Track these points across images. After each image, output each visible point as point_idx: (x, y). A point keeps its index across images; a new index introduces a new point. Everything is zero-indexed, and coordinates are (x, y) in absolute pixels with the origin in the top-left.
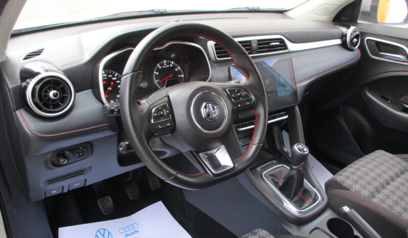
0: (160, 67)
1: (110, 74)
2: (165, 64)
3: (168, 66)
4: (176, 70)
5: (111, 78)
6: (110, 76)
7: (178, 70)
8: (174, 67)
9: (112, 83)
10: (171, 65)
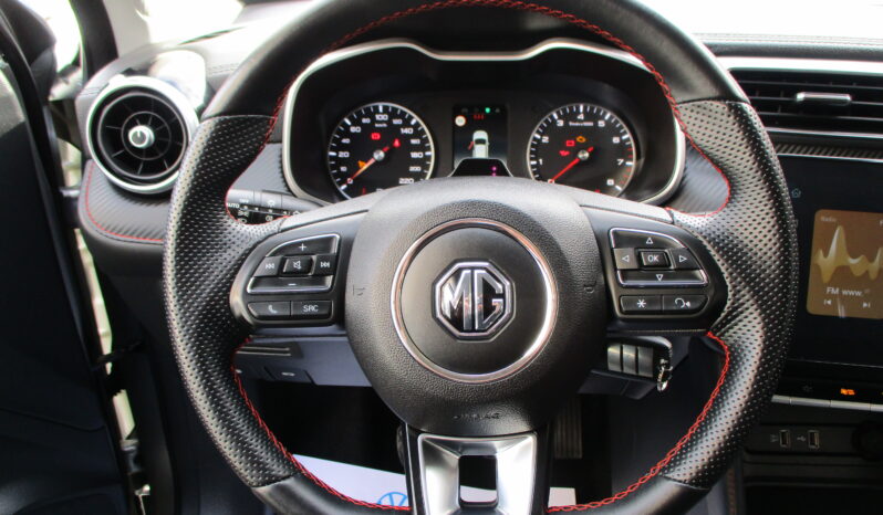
0: (561, 123)
1: (398, 117)
2: (581, 117)
3: (591, 124)
4: (616, 140)
5: (399, 127)
6: (397, 122)
7: (622, 142)
8: (612, 130)
9: (397, 143)
10: (601, 124)
